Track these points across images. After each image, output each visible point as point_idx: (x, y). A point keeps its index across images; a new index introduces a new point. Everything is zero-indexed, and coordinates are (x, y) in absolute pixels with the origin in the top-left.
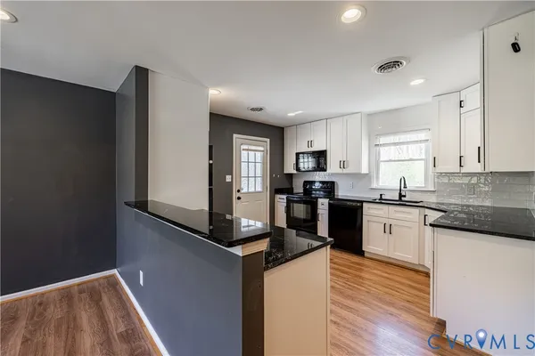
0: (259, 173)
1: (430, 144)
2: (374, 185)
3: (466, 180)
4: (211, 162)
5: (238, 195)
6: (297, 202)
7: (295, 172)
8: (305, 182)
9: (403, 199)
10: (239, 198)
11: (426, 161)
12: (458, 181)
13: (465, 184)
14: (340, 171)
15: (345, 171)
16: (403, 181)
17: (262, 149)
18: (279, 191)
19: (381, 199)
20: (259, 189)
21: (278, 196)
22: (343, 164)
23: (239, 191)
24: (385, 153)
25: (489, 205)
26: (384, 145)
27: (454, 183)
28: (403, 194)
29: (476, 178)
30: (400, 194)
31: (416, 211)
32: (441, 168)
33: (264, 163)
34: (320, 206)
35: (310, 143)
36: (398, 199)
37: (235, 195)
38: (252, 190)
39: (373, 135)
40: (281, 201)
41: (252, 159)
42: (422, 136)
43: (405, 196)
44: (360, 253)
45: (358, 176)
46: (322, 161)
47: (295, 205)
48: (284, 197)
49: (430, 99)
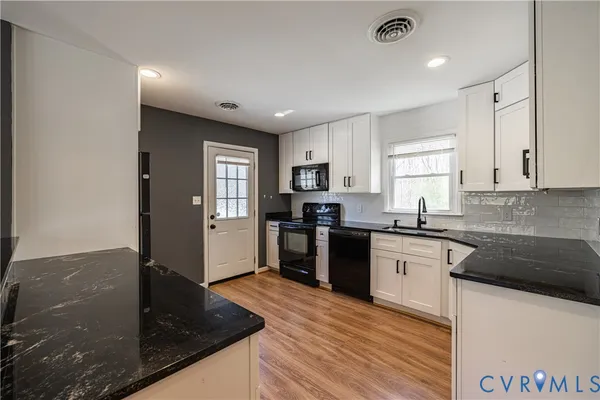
0: (243, 192)
1: (455, 153)
2: (388, 209)
3: (501, 202)
4: (146, 176)
5: (212, 222)
6: (292, 231)
7: (292, 192)
8: (305, 204)
9: (423, 226)
10: (213, 227)
11: (451, 175)
12: (492, 203)
13: (500, 207)
14: (345, 190)
15: (351, 190)
16: (422, 202)
17: (247, 161)
18: (271, 216)
19: (395, 226)
20: (243, 213)
21: (270, 223)
22: (348, 182)
23: (212, 217)
24: (401, 167)
25: (532, 234)
26: (400, 156)
27: (486, 205)
28: (423, 219)
29: (513, 199)
30: (419, 220)
31: (437, 244)
32: (469, 186)
33: (249, 180)
34: (318, 236)
35: (309, 155)
36: (416, 226)
37: (206, 223)
38: (232, 214)
39: (386, 143)
40: (273, 229)
41: (232, 174)
42: (446, 143)
43: (425, 223)
44: (368, 298)
45: (367, 197)
46: (323, 178)
47: (290, 234)
48: (277, 223)
49: (455, 94)
